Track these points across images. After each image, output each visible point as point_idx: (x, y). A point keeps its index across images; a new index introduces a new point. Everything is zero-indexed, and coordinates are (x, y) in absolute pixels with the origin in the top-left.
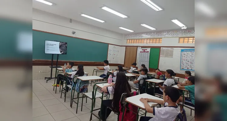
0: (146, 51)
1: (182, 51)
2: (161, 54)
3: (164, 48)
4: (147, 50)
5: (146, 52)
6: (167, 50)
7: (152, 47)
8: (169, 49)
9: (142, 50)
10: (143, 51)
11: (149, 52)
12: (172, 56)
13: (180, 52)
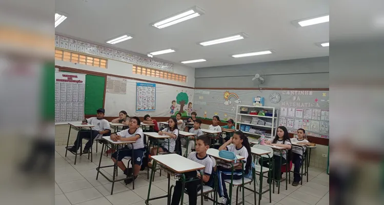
0: (74, 79)
1: (138, 85)
2: (107, 87)
3: (112, 78)
4: (76, 77)
5: (74, 81)
6: (117, 81)
7: (89, 74)
8: (121, 79)
9: (64, 76)
10: (66, 78)
11: (82, 82)
12: (125, 91)
13: (135, 86)
